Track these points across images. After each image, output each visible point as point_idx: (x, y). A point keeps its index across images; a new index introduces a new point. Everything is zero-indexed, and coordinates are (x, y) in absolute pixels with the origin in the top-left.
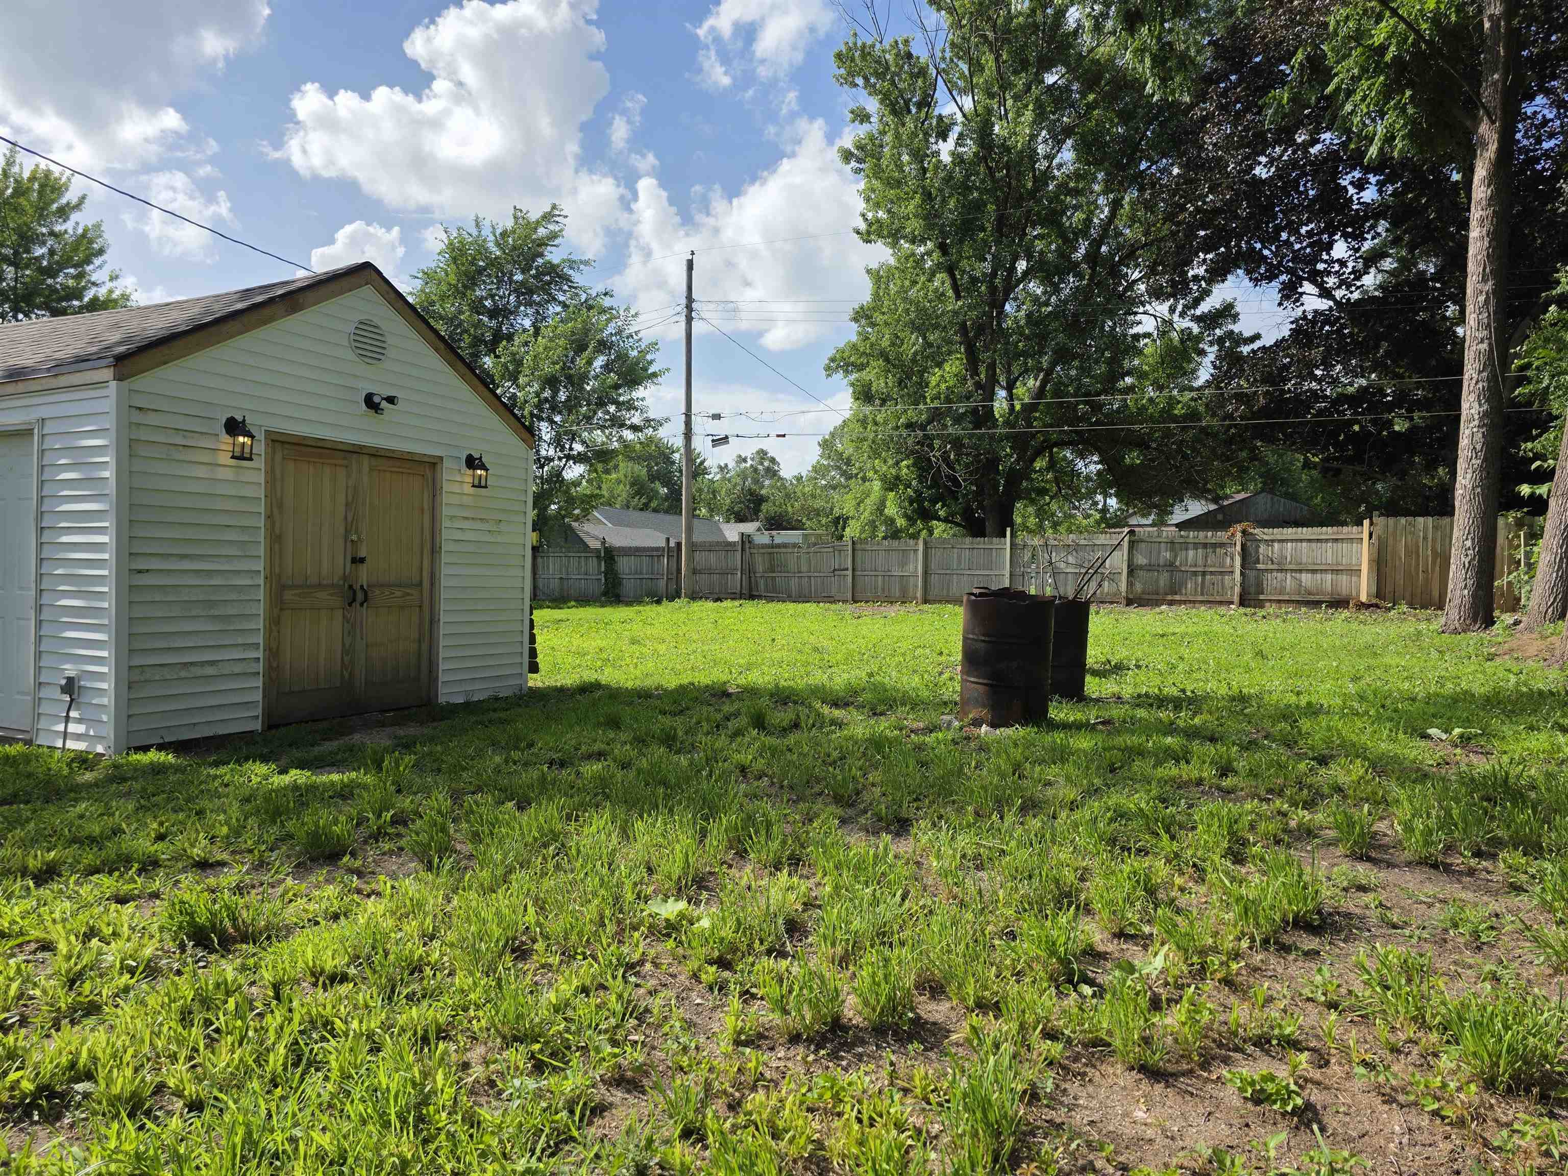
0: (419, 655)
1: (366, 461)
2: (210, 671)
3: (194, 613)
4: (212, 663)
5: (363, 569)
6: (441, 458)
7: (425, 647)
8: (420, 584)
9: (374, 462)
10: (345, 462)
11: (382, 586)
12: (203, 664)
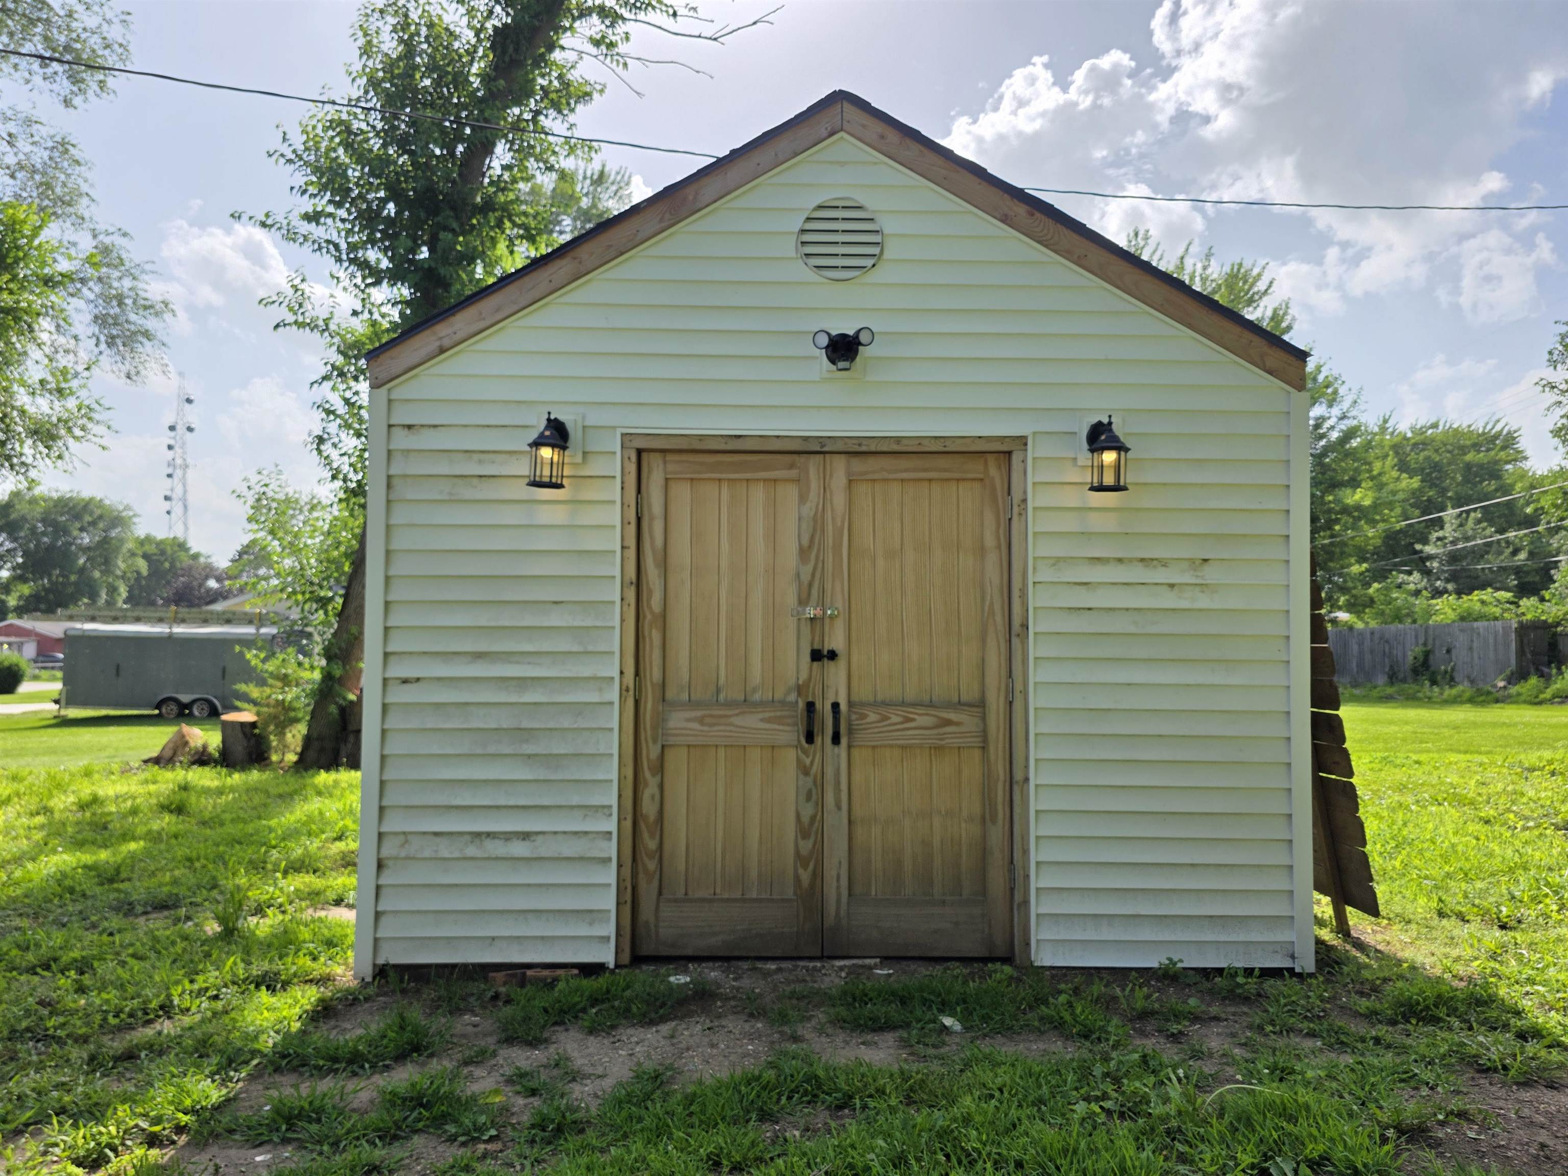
0: (984, 853)
1: (839, 468)
2: (519, 849)
3: (491, 749)
4: (526, 836)
5: (836, 673)
6: (1022, 441)
7: (997, 834)
8: (981, 704)
9: (858, 465)
10: (794, 473)
11: (885, 704)
12: (508, 836)
